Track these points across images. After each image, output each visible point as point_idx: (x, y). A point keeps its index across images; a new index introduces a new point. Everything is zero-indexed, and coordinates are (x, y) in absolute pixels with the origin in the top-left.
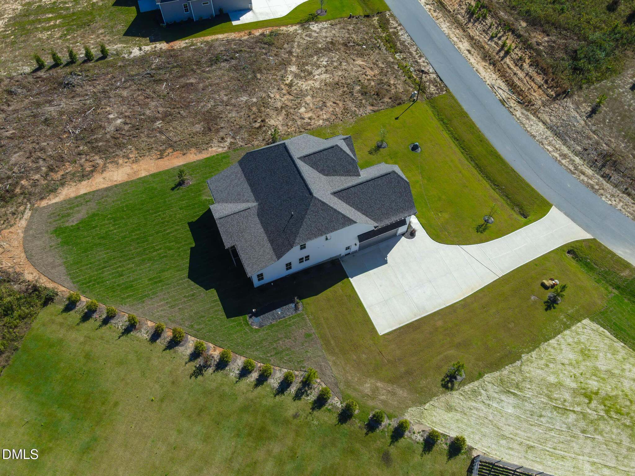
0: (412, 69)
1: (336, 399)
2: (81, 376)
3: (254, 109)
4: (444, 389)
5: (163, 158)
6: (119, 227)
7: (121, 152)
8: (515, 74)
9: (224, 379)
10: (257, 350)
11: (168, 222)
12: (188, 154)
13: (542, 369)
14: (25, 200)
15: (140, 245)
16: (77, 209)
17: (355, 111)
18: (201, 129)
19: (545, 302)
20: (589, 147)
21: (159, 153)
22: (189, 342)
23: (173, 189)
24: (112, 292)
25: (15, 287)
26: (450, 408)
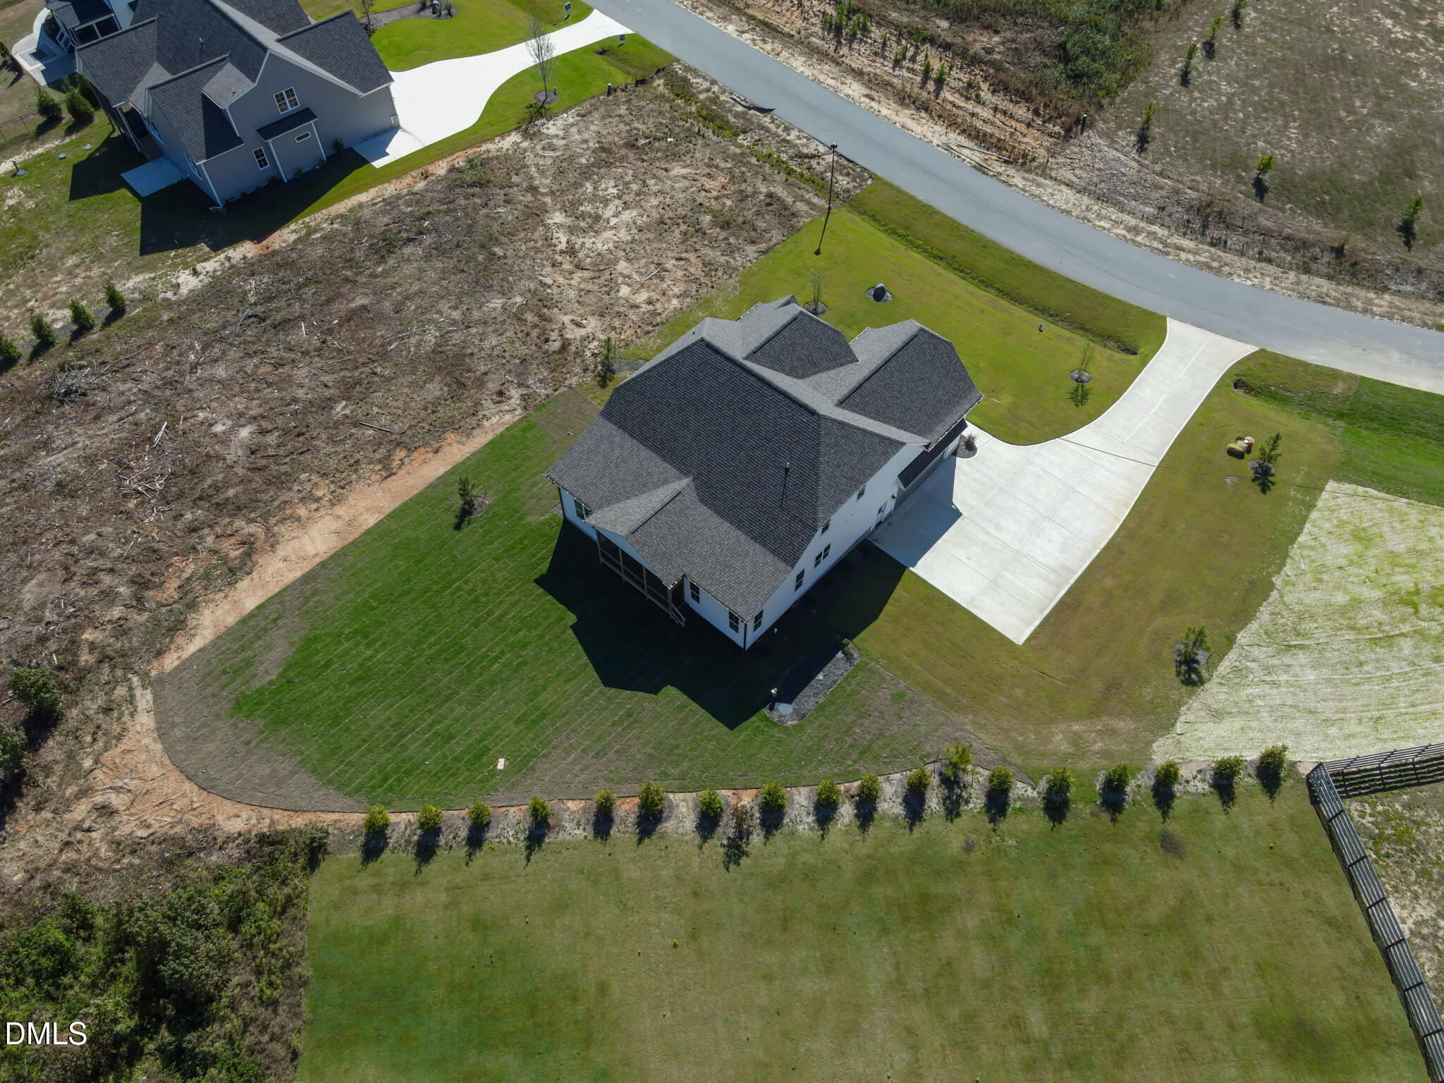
0: (784, 157)
1: (1020, 785)
2: (490, 969)
3: (529, 317)
4: (1189, 688)
5: (395, 474)
6: (383, 644)
7: (291, 494)
8: (973, 115)
9: (793, 843)
10: (821, 763)
11: (487, 595)
12: (446, 448)
13: (1315, 589)
14: (119, 673)
15: (453, 662)
16: (261, 643)
17: (728, 262)
18: (441, 389)
19: (1253, 480)
20: (1165, 202)
21: (379, 467)
22: (678, 806)
23: (458, 527)
24: (451, 779)
25: (214, 858)
26: (1218, 715)
